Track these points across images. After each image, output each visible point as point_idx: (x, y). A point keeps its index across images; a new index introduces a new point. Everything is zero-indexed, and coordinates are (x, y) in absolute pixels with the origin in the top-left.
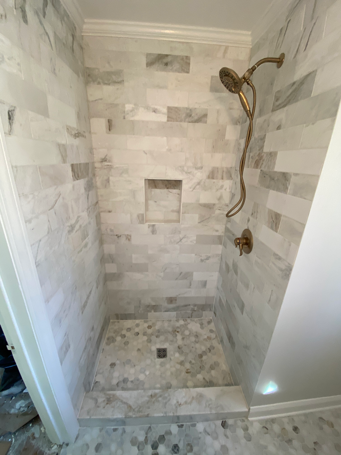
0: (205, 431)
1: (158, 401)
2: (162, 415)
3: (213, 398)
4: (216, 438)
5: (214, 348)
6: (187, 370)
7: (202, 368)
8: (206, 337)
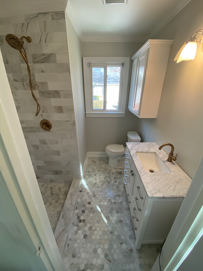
0: (81, 199)
1: (66, 214)
2: (72, 212)
3: (74, 189)
4: (84, 195)
5: (52, 187)
6: (55, 202)
7: (58, 195)
8: (44, 189)
